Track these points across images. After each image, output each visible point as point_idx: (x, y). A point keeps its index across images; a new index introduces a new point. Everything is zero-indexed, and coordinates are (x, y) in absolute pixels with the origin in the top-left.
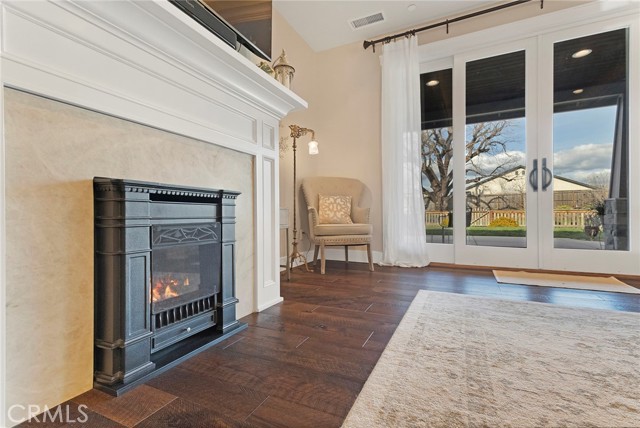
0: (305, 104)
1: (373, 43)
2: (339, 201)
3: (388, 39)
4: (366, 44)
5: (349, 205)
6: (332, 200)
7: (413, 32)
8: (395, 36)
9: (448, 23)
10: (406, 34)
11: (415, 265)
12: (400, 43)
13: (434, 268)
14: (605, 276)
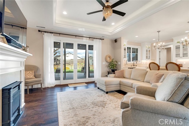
0: (32, 55)
1: (41, 31)
2: (31, 72)
3: (46, 32)
4: (39, 31)
5: (34, 73)
6: (28, 72)
7: (52, 33)
8: (47, 32)
9: (60, 34)
10: (50, 33)
11: (52, 86)
12: (49, 34)
13: (57, 86)
14: (84, 83)
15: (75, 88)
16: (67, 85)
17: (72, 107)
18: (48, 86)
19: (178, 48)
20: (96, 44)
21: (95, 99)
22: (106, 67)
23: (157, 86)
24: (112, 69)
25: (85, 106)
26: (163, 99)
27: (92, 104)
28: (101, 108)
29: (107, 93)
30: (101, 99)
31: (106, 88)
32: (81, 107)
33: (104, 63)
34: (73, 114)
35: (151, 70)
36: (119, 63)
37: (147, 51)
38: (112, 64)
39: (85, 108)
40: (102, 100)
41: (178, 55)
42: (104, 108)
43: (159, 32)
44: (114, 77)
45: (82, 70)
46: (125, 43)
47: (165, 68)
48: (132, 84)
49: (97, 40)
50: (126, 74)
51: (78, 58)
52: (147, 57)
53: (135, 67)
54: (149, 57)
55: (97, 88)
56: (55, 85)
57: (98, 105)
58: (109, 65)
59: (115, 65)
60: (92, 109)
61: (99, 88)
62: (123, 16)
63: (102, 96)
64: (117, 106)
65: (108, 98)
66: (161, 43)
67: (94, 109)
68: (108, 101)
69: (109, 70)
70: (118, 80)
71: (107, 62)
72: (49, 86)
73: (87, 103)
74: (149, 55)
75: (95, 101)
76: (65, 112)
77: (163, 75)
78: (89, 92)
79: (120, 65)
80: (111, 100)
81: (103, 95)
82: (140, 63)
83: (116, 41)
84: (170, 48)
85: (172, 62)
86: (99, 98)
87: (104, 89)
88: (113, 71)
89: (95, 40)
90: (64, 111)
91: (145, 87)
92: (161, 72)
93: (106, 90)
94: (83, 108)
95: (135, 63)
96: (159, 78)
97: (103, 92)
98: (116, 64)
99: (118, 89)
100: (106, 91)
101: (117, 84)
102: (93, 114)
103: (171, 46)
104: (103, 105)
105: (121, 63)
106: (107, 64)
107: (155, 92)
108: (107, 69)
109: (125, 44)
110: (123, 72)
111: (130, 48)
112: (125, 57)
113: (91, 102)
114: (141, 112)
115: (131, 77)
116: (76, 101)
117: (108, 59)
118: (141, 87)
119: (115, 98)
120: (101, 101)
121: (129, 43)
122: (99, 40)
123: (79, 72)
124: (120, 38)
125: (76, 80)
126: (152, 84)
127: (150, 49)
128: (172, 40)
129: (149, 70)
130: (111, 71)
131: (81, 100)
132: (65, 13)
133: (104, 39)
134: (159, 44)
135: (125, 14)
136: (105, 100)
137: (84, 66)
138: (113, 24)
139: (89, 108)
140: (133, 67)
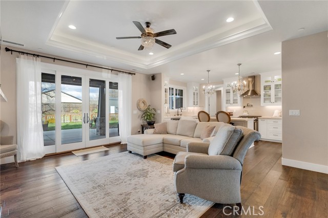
1: (12, 51)
3: (23, 53)
4: (7, 50)
7: (38, 56)
8: (27, 53)
9: (54, 59)
10: (34, 55)
11: (38, 158)
12: (31, 57)
13: (48, 157)
14: (101, 146)
15: (85, 157)
16: (69, 153)
17: (97, 185)
18: (28, 159)
19: (228, 92)
21: (129, 169)
22: (139, 117)
23: (208, 141)
24: (147, 120)
25: (118, 180)
26: (216, 153)
27: (128, 175)
28: (142, 179)
29: (145, 157)
30: (139, 167)
31: (144, 150)
32: (112, 182)
33: (136, 112)
34: (103, 194)
35: (200, 121)
36: (159, 112)
37: (194, 94)
38: (148, 113)
39: (118, 183)
40: (141, 168)
41: (228, 101)
42: (147, 177)
43: (208, 71)
44: (154, 133)
46: (166, 82)
47: (215, 118)
48: (180, 141)
49: (124, 74)
50: (170, 128)
52: (194, 102)
53: (179, 116)
54: (197, 102)
55: (127, 152)
56: (43, 155)
57: (136, 176)
58: (144, 115)
59: (153, 115)
60: (129, 182)
61: (130, 152)
62: (168, 48)
63: (139, 163)
64: (163, 173)
65: (148, 164)
66: (211, 86)
67: (133, 182)
68: (150, 168)
69: (143, 122)
70: (159, 138)
71: (140, 109)
72: (32, 158)
73: (120, 176)
74: (197, 99)
75: (131, 170)
76: (88, 193)
77: (215, 127)
78: (116, 159)
79: (160, 115)
80: (153, 167)
81: (140, 161)
82: (186, 111)
83: (153, 78)
84: (220, 91)
85: (222, 110)
86: (135, 166)
87: (141, 152)
88: (151, 124)
89: (121, 74)
90: (84, 193)
91: (197, 144)
92: (211, 124)
93: (144, 153)
94: (116, 184)
95: (179, 110)
96: (210, 131)
97: (138, 158)
98: (154, 112)
99: (160, 149)
100: (144, 155)
101: (159, 142)
102: (134, 187)
103: (221, 89)
104: (144, 174)
105: (161, 111)
106: (140, 113)
107: (208, 148)
108: (140, 122)
109: (166, 84)
110: (165, 125)
111: (172, 89)
112: (166, 103)
113: (125, 173)
114: (197, 171)
115: (178, 133)
116: (99, 176)
117: (142, 106)
118: (193, 143)
119: (159, 163)
120: (140, 170)
121: (171, 81)
122: (127, 75)
124: (160, 74)
125: (86, 142)
126: (204, 140)
127: (198, 92)
128: (222, 83)
129: (197, 121)
130: (146, 123)
131: (108, 173)
132: (72, 27)
133: (135, 74)
134: (209, 87)
135: (170, 46)
136: (146, 168)
138: (151, 54)
139: (125, 181)
140: (177, 117)
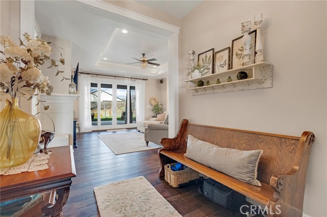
7: (89, 74)
9: (97, 74)
12: (86, 75)
13: (94, 132)
14: (124, 128)
15: (114, 132)
16: (105, 131)
20: (139, 85)
22: (150, 110)
33: (148, 106)
36: (165, 107)
38: (157, 108)
45: (122, 117)
49: (140, 80)
51: (118, 100)
55: (137, 131)
56: (91, 131)
58: (154, 109)
59: (160, 109)
71: (151, 105)
72: (86, 131)
79: (166, 109)
83: (162, 81)
89: (137, 80)
98: (161, 107)
106: (152, 108)
117: (153, 102)
122: (142, 81)
123: (118, 119)
125: (115, 125)
133: (147, 80)
137: (124, 111)
